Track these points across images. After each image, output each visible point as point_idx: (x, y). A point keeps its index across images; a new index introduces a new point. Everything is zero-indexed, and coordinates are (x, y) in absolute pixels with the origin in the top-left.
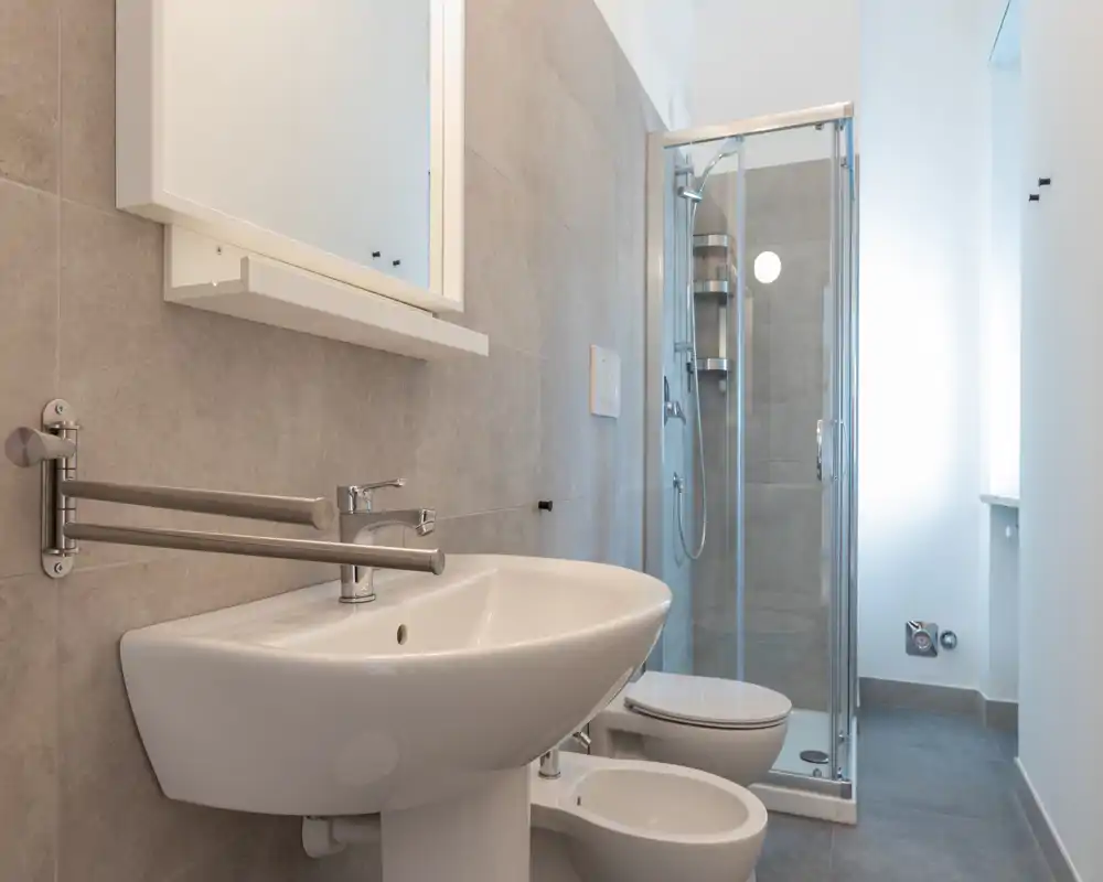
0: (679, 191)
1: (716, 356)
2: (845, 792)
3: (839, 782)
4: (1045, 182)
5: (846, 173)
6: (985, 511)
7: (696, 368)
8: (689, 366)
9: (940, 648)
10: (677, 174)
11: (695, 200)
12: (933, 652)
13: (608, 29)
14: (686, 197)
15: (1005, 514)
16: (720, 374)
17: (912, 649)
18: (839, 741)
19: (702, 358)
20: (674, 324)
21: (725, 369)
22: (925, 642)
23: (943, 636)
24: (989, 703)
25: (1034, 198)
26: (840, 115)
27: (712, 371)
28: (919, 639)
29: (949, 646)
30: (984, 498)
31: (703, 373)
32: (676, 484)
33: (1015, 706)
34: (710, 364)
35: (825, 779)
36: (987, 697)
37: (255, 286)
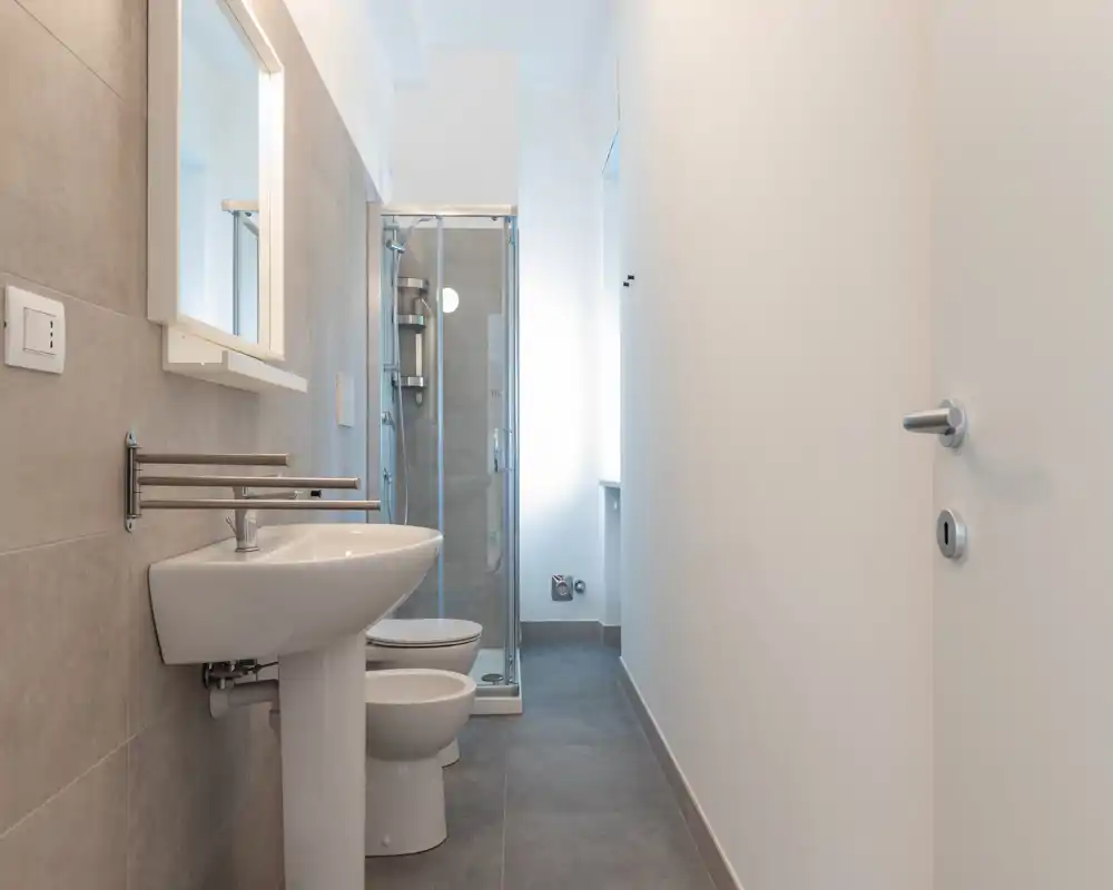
0: (388, 244)
1: (414, 375)
2: (515, 693)
3: (511, 686)
4: (631, 278)
5: (511, 247)
6: (602, 492)
7: (400, 385)
8: (393, 382)
9: (575, 594)
10: (385, 229)
11: (399, 251)
12: (569, 598)
13: (343, 123)
14: (393, 249)
15: (613, 492)
16: (417, 389)
17: (556, 597)
18: (510, 663)
19: (404, 377)
20: (384, 348)
21: (422, 385)
22: (564, 590)
23: (576, 584)
24: (606, 627)
25: (626, 284)
26: (508, 214)
27: (412, 387)
28: (560, 588)
29: (580, 591)
30: (602, 483)
31: (405, 388)
32: (386, 477)
33: (619, 628)
34: (410, 382)
35: (501, 686)
36: (604, 624)
37: (232, 367)
